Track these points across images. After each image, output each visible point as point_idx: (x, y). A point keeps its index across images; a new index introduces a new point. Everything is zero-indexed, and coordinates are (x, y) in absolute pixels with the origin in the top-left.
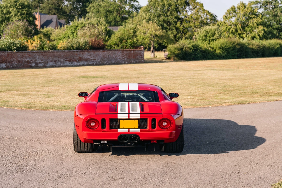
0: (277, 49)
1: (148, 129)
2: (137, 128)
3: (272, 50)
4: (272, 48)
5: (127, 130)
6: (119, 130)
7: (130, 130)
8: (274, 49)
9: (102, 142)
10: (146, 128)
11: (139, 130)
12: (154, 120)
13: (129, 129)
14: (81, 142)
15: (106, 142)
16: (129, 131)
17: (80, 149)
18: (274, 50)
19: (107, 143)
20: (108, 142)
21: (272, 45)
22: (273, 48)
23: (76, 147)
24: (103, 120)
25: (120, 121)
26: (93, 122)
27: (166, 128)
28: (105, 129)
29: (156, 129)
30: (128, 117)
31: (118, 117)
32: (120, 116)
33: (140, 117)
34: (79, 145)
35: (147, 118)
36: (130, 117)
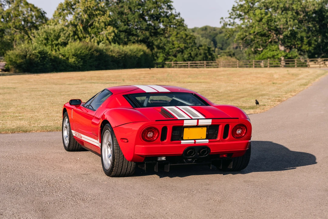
0: (140, 57)
1: (218, 139)
2: (205, 138)
3: (134, 58)
4: (134, 56)
5: (193, 141)
6: (182, 141)
7: (197, 141)
8: (137, 57)
9: (159, 159)
10: (216, 137)
11: (208, 140)
12: (227, 127)
13: (195, 140)
14: (123, 161)
15: (164, 158)
16: (195, 142)
17: (120, 171)
18: (137, 59)
19: (165, 160)
20: (166, 158)
21: (134, 52)
22: (136, 55)
23: (115, 168)
24: (165, 129)
25: (185, 129)
26: (151, 131)
27: (239, 137)
28: (165, 141)
29: (228, 138)
30: (196, 124)
31: (184, 125)
32: (186, 123)
33: (211, 124)
34: (121, 165)
35: (220, 125)
36: (199, 124)
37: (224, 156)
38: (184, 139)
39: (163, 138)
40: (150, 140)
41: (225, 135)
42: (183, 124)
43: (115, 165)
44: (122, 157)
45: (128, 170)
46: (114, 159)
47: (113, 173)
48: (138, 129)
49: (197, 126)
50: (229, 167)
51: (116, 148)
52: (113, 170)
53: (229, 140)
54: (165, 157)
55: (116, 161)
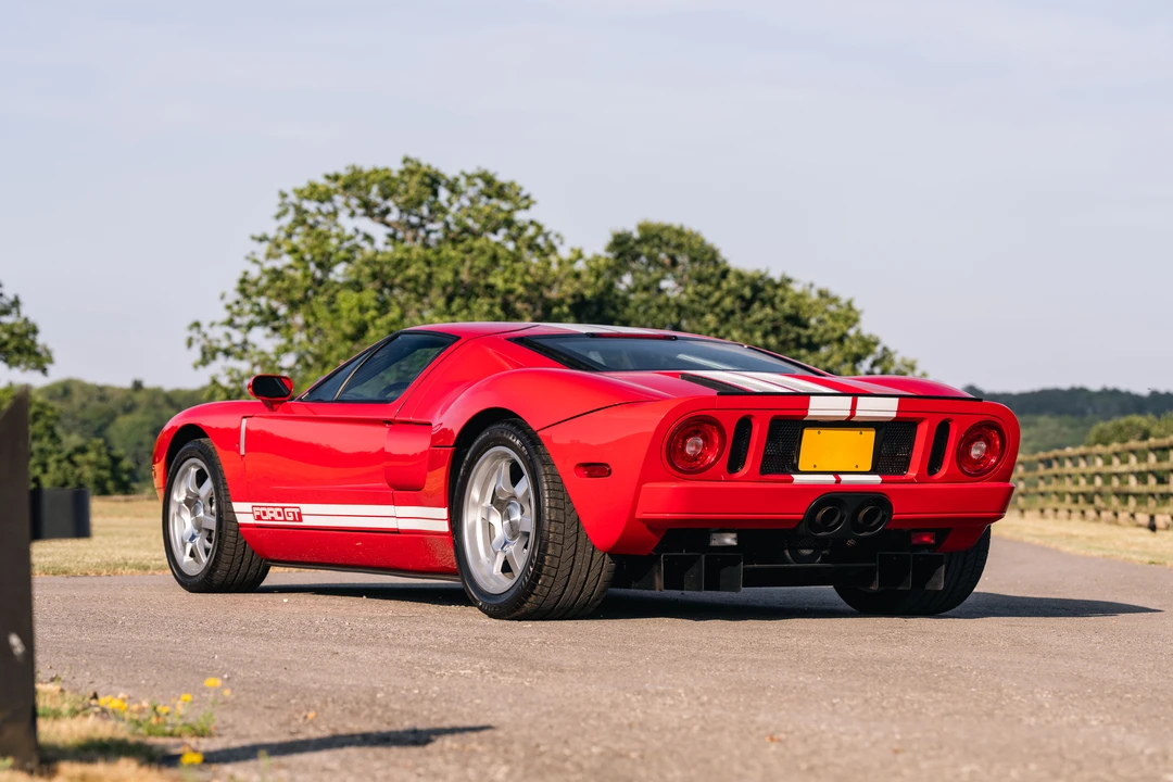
1: (912, 474)
2: (869, 468)
5: (831, 479)
6: (798, 478)
7: (844, 478)
9: (715, 541)
10: (905, 465)
11: (876, 479)
12: (942, 430)
13: (835, 473)
14: (575, 554)
15: (729, 540)
16: (838, 481)
17: (559, 592)
19: (735, 543)
20: (738, 539)
23: (544, 581)
25: (809, 435)
26: (695, 434)
27: (978, 470)
28: (743, 472)
29: (942, 472)
30: (847, 414)
31: (810, 413)
32: (820, 407)
33: (894, 415)
34: (565, 567)
35: (922, 420)
36: (858, 413)
37: (926, 539)
38: (801, 468)
39: (735, 462)
40: (693, 468)
41: (934, 462)
42: (806, 409)
43: (545, 568)
44: (574, 539)
45: (588, 591)
46: (546, 545)
47: (533, 598)
48: (652, 429)
49: (849, 423)
50: (929, 587)
51: (553, 504)
52: (534, 587)
53: (944, 480)
54: (734, 535)
55: (549, 552)
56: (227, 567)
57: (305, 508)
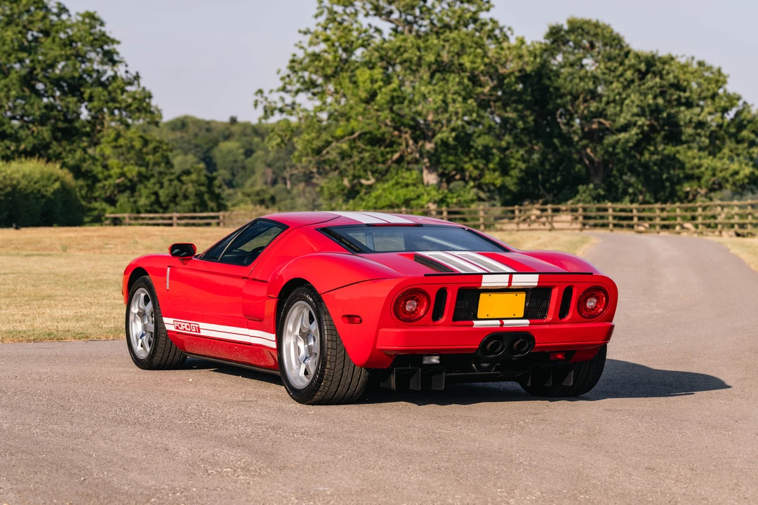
1: (549, 318)
2: (522, 316)
5: (498, 322)
6: (476, 323)
7: (505, 322)
9: (426, 361)
10: (543, 317)
11: (527, 322)
12: (567, 293)
13: (501, 319)
14: (343, 368)
15: (435, 360)
16: (502, 324)
19: (438, 362)
20: (440, 359)
22: (39, 191)
23: (325, 383)
25: (483, 296)
26: (412, 298)
27: (592, 315)
28: (442, 320)
29: (569, 317)
30: (507, 284)
31: (483, 285)
32: (487, 282)
33: (536, 284)
34: (338, 376)
35: (554, 287)
36: (513, 284)
37: (560, 356)
38: (479, 317)
39: (437, 315)
40: (410, 319)
41: (563, 311)
42: (480, 283)
43: (325, 376)
44: (342, 359)
45: (352, 389)
46: (326, 362)
47: (319, 393)
48: (386, 295)
49: (508, 290)
50: (564, 384)
51: (329, 338)
52: (319, 387)
53: (570, 322)
54: (438, 357)
55: (328, 366)
56: (161, 355)
57: (202, 325)
